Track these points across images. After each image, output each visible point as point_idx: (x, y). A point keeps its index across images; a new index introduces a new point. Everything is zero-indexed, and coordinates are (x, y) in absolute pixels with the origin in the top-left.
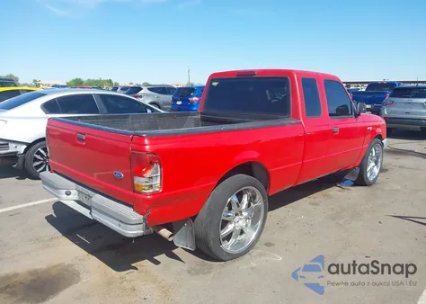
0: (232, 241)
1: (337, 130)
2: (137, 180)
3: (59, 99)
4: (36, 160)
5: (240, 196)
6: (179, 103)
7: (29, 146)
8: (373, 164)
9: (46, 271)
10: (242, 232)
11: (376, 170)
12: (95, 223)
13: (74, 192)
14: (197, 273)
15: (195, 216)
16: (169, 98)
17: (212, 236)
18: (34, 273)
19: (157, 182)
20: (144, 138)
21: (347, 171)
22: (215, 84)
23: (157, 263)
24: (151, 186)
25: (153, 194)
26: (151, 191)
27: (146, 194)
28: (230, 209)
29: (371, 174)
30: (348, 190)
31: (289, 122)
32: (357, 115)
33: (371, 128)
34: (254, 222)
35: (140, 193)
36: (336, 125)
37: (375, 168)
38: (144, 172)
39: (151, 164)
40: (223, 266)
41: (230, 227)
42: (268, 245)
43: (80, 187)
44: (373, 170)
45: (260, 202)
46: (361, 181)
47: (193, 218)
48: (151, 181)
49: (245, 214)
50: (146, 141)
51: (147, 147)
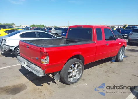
0: (72, 78)
1: (108, 44)
2: (42, 60)
3: (25, 33)
4: (18, 52)
5: (75, 65)
6: (64, 33)
7: (16, 47)
8: (121, 55)
9: (17, 85)
10: (75, 76)
11: (123, 57)
12: (31, 72)
13: (26, 63)
14: (61, 88)
15: (60, 71)
16: (61, 32)
17: (65, 77)
18: (14, 86)
19: (48, 61)
20: (44, 48)
21: (112, 57)
22: (70, 29)
23: (49, 84)
24: (46, 62)
25: (47, 64)
26: (46, 63)
27: (44, 64)
28: (71, 69)
29: (121, 58)
30: (113, 63)
31: (91, 42)
32: (115, 40)
33: (120, 44)
34: (79, 73)
35: (43, 64)
36: (108, 43)
37: (122, 56)
38: (44, 58)
39: (46, 55)
40: (68, 86)
41: (71, 74)
42: (84, 80)
43: (27, 61)
44: (121, 57)
45: (81, 67)
46: (117, 60)
47: (60, 72)
48: (46, 61)
49: (76, 70)
50: (45, 49)
51: (45, 51)
